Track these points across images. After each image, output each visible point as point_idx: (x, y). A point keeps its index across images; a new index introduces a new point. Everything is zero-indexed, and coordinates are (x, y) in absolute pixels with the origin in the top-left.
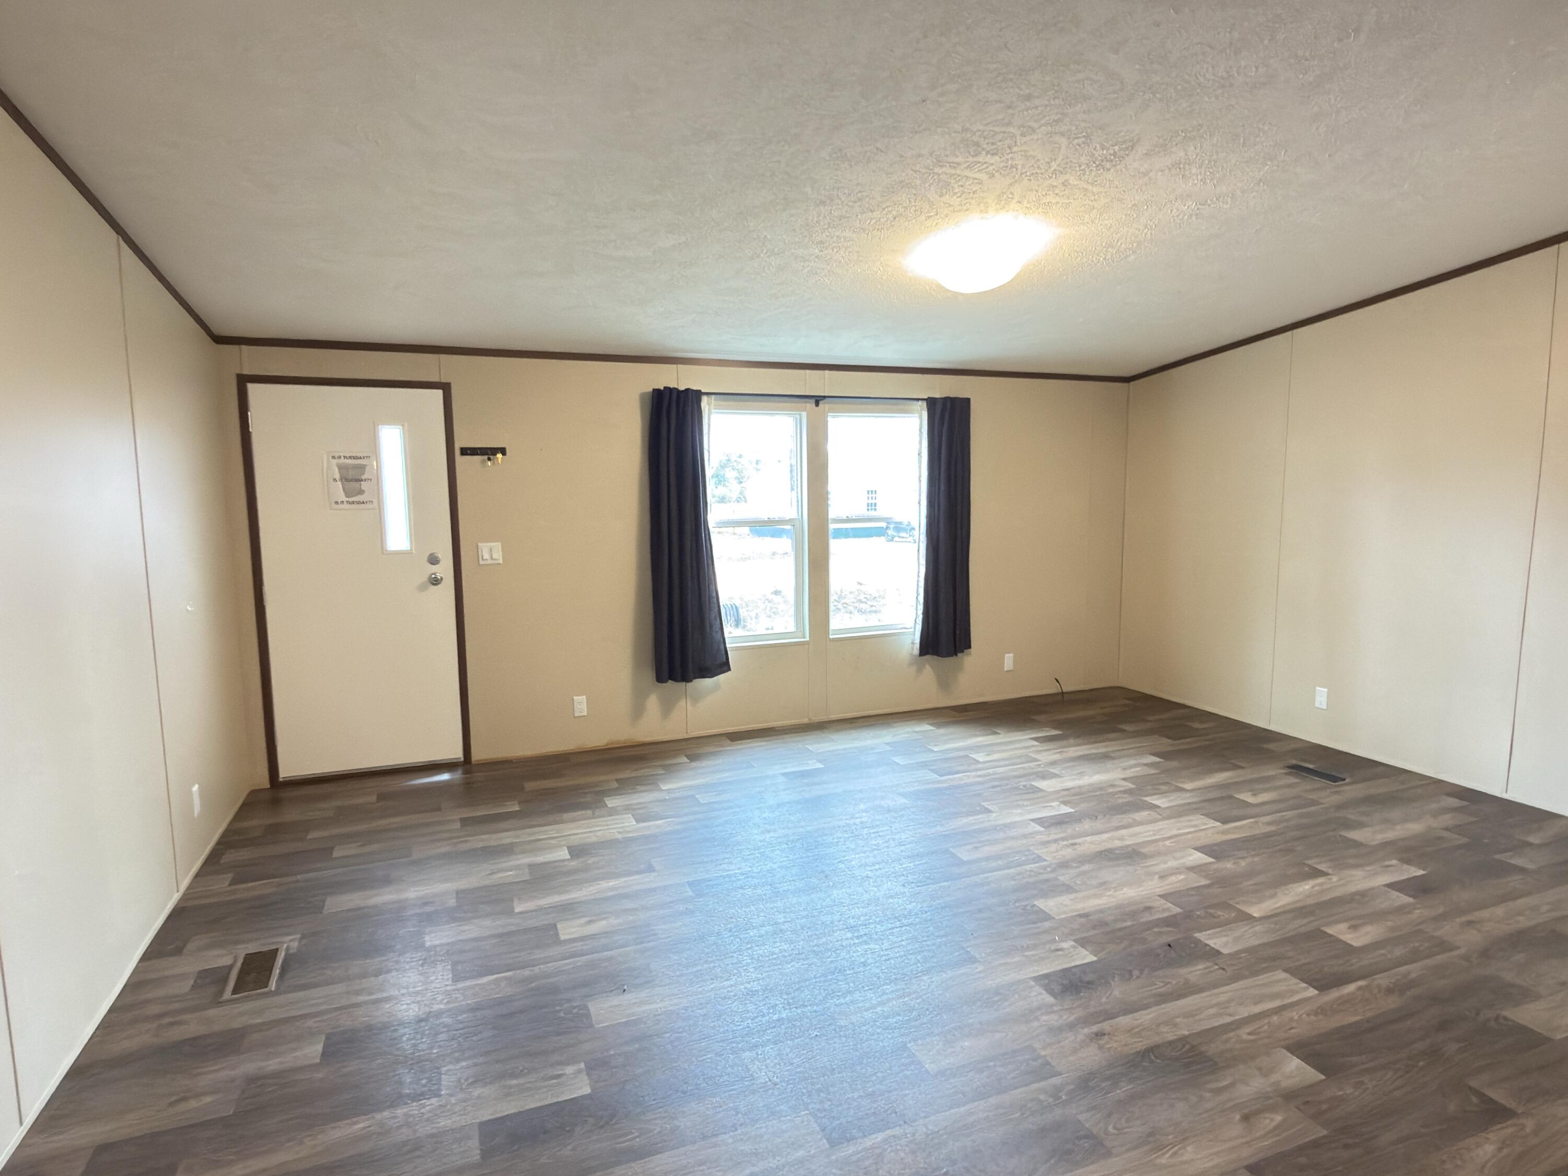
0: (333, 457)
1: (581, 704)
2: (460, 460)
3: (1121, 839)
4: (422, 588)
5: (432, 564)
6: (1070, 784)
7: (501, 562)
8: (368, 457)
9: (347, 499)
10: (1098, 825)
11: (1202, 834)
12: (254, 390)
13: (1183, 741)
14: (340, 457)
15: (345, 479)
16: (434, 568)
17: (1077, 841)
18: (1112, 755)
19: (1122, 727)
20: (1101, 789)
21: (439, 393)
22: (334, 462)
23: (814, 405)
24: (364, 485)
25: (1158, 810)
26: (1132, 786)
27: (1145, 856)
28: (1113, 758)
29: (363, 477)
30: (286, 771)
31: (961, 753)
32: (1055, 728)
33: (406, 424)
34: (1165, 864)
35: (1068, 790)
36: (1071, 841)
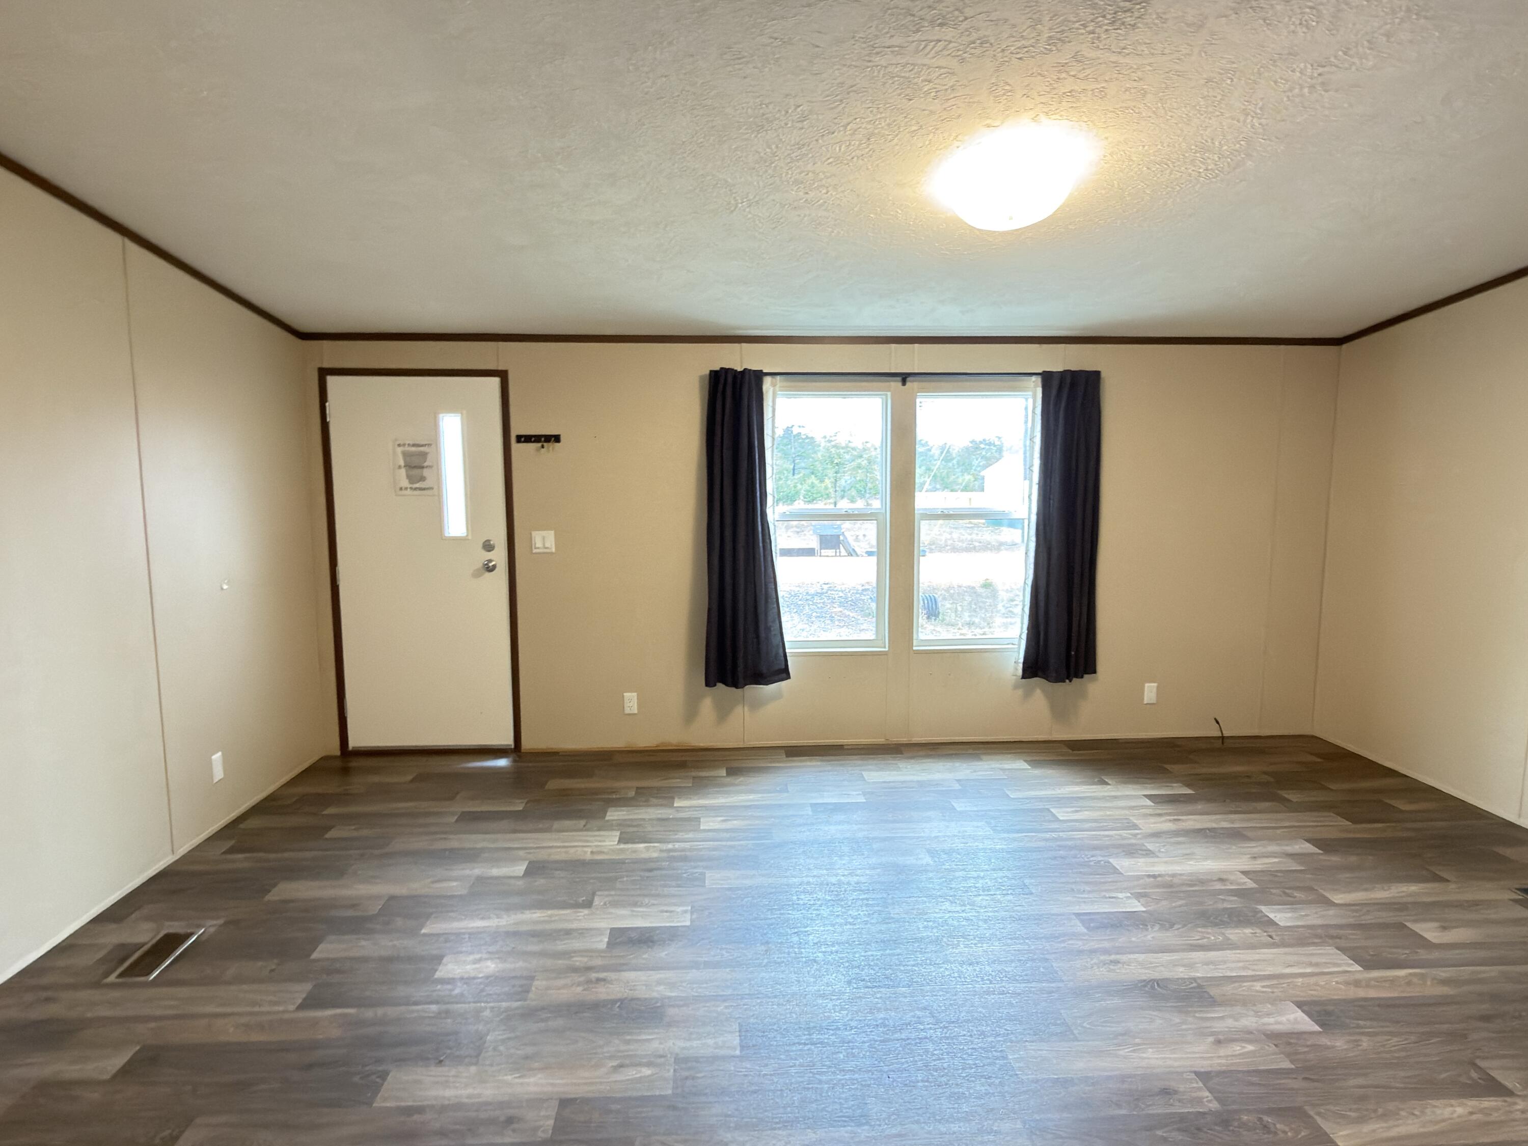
0: (399, 445)
1: (631, 702)
2: (515, 447)
3: (1191, 966)
4: (477, 574)
5: (489, 551)
6: (1160, 868)
7: (554, 550)
8: (429, 445)
9: (411, 486)
10: (1169, 937)
11: (1322, 981)
12: (331, 380)
13: (1364, 826)
14: (404, 445)
15: (409, 466)
16: (489, 555)
17: (1124, 958)
18: (1249, 834)
19: (1285, 794)
20: (1202, 882)
21: (495, 381)
22: (399, 450)
23: (900, 384)
24: (426, 472)
25: (1271, 930)
26: (1250, 884)
27: (1213, 1002)
28: (1249, 839)
29: (426, 464)
30: (355, 741)
31: (1040, 805)
32: (1188, 786)
33: (465, 412)
34: (1236, 1020)
35: (1154, 876)
36: (1113, 957)
